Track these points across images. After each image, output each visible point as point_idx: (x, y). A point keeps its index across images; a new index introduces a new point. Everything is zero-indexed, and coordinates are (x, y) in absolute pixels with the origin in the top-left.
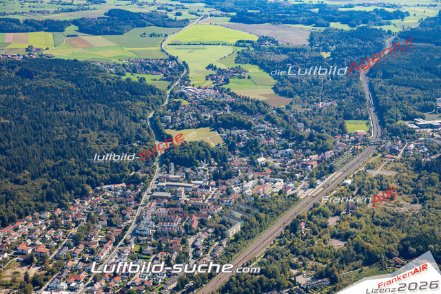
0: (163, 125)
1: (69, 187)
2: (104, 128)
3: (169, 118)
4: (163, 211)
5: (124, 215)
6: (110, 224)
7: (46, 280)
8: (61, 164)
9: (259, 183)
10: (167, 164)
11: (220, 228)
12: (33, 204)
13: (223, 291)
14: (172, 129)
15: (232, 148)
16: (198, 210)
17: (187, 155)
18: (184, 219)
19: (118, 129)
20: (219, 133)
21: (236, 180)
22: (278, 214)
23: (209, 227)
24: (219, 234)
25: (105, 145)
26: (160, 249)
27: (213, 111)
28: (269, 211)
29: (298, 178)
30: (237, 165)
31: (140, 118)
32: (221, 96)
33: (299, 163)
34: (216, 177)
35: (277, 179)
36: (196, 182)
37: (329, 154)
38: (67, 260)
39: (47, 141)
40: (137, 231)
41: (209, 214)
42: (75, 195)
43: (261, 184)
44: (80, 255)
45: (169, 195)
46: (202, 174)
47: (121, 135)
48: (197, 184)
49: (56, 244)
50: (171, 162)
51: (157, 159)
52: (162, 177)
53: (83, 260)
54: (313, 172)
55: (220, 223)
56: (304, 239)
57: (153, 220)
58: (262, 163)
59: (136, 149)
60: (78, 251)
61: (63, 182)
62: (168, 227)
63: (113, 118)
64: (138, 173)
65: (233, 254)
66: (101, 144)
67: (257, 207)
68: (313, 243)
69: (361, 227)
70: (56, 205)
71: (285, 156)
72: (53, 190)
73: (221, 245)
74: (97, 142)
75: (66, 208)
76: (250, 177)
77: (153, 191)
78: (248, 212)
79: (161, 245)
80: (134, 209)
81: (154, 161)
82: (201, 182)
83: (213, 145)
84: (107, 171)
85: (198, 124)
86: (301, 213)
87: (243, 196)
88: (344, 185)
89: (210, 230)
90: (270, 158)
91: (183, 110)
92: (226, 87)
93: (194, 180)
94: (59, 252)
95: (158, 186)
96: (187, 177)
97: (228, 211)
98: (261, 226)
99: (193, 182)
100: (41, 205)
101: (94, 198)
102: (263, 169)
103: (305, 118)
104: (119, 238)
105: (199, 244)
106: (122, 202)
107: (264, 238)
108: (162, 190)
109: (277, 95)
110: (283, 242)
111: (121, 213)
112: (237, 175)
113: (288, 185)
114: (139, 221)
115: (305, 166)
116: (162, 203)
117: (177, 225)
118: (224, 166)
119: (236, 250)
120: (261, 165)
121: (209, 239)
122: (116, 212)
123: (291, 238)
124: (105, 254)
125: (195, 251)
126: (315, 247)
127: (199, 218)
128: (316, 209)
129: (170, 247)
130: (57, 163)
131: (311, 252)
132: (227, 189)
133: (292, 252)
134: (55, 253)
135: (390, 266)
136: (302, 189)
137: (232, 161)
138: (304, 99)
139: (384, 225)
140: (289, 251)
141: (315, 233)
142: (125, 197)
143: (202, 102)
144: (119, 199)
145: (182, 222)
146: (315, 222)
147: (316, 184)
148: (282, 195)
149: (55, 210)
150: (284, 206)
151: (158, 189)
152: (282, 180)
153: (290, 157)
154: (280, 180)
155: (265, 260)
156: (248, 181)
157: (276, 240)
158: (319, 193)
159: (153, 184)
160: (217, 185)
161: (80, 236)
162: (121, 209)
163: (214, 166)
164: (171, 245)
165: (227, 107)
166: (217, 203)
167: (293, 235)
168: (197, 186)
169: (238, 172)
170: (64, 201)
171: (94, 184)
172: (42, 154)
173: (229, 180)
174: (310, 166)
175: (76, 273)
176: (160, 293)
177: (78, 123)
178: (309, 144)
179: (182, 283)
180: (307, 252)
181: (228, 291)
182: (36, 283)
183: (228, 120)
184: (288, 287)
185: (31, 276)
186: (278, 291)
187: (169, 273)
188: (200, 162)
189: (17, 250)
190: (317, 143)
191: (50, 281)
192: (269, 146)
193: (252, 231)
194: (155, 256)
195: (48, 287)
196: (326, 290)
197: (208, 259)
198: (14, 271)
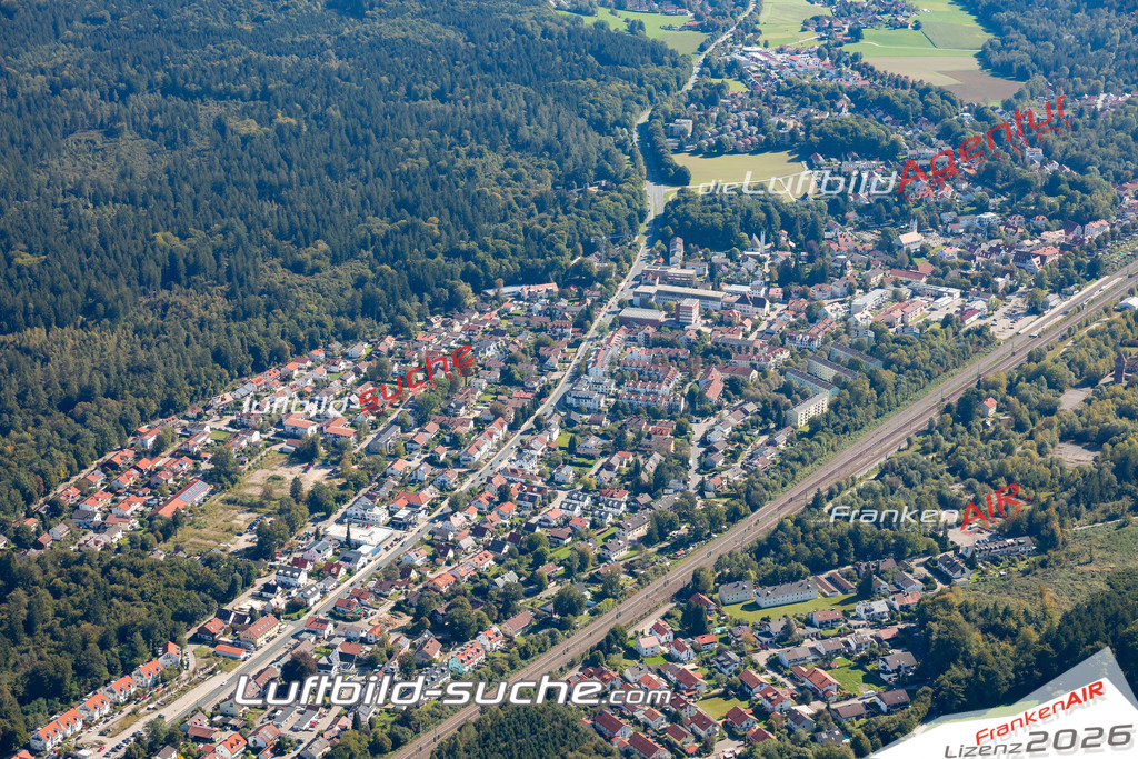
0: (672, 143)
1: (418, 287)
2: (522, 146)
3: (688, 125)
4: (639, 354)
5: (543, 360)
6: (507, 379)
7: (340, 500)
8: (405, 230)
9: (896, 297)
10: (667, 240)
11: (776, 404)
12: (329, 321)
13: (759, 551)
14: (693, 153)
15: (838, 207)
16: (727, 356)
17: (718, 219)
18: (691, 376)
19: (553, 150)
20: (811, 167)
21: (837, 286)
22: (930, 376)
23: (749, 399)
24: (772, 416)
25: (519, 187)
26: (620, 445)
27: (804, 112)
28: (907, 367)
29: (1001, 287)
30: (844, 249)
31: (613, 125)
32: (833, 72)
33: (1011, 249)
34: (786, 276)
35: (943, 289)
36: (734, 288)
37: (1095, 230)
38: (395, 456)
39: (380, 174)
40: (570, 400)
41: (754, 366)
42: (431, 306)
43: (901, 301)
44: (426, 447)
45: (661, 317)
46: (752, 268)
47: (560, 163)
48: (736, 293)
49: (372, 418)
50: (676, 235)
51: (643, 228)
52: (648, 272)
53: (432, 461)
54: (1042, 274)
55: (778, 391)
56: (985, 439)
57: (612, 375)
58: (912, 248)
59: (593, 201)
60: (422, 439)
61: (404, 274)
62: (646, 394)
63: (546, 122)
64: (592, 259)
65: (798, 465)
66: (509, 185)
67: (880, 357)
68: (1008, 450)
70: (385, 327)
71: (977, 231)
72: (378, 290)
73: (772, 443)
74: (499, 180)
75: (408, 337)
76: (874, 281)
77: (621, 305)
78: (854, 366)
79: (623, 436)
80: (570, 346)
81: (634, 232)
82: (745, 289)
83: (789, 197)
84: (514, 252)
85: (760, 143)
86: (991, 377)
87: (847, 328)
88: (1122, 309)
89: (751, 407)
90: (935, 234)
91: (727, 107)
92: (851, 49)
93: (730, 282)
94: (378, 437)
95: (636, 294)
96: (712, 275)
97: (802, 363)
98: (880, 403)
99: (727, 287)
100: (348, 324)
101: (476, 315)
102: (911, 263)
103: (1050, 136)
104: (523, 414)
105: (717, 438)
106: (542, 329)
107: (886, 434)
108: (645, 303)
109: (986, 74)
111: (538, 355)
112: (840, 276)
113: (972, 305)
114: (576, 377)
115: (1023, 258)
116: (640, 336)
117: (669, 390)
118: (810, 251)
119: (807, 456)
120: (908, 252)
121: (745, 428)
122: (524, 351)
123: (954, 435)
124: (484, 448)
125: (706, 453)
126: (1010, 462)
127: (727, 376)
128: (1033, 366)
129: (644, 441)
130: (396, 226)
131: (1000, 472)
132: (809, 309)
133: (952, 471)
134: (370, 438)
136: (1006, 315)
137: (834, 239)
138: (1059, 84)
140: (944, 466)
141: (1019, 427)
142: (552, 317)
143: (778, 86)
144: (536, 321)
145: (684, 383)
146: (1024, 400)
147: (1046, 306)
148: (949, 328)
149: (382, 339)
150: (948, 355)
151: (637, 300)
152: (957, 292)
153: (990, 233)
154: (952, 290)
155: (878, 485)
156: (866, 291)
157: (915, 439)
158: (1050, 328)
159: (624, 290)
160: (786, 297)
161: (429, 403)
162: (538, 345)
163: (784, 249)
164: (649, 437)
165: (844, 102)
166: (777, 341)
167: (960, 427)
168: (735, 298)
169: (844, 267)
170: (403, 319)
171: (480, 283)
172: (363, 203)
173: (818, 286)
174: (1038, 259)
175: (412, 489)
176: (604, 547)
177: (460, 133)
178: (1043, 203)
179: (660, 529)
180: (990, 471)
181: (772, 552)
182: (318, 505)
183: (837, 135)
184: (926, 553)
185: (307, 487)
186: (898, 560)
187: (635, 501)
188: (751, 238)
189: (283, 427)
190: (1067, 200)
191: (351, 502)
192: (937, 204)
193: (855, 415)
194: (605, 460)
195: (345, 515)
196: (1022, 565)
197: (735, 475)
198: (271, 474)
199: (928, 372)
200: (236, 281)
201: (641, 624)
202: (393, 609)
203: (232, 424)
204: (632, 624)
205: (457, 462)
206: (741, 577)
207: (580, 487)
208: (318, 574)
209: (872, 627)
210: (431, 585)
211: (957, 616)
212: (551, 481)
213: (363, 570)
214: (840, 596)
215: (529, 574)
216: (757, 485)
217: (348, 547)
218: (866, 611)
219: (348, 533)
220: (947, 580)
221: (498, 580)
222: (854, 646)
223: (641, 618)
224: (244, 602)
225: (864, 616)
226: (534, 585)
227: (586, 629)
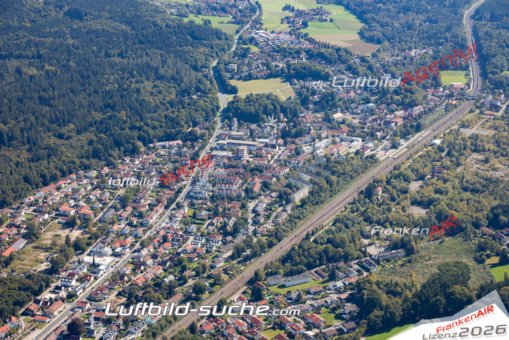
0: (228, 75)
1: (118, 144)
2: (160, 78)
3: (235, 67)
4: (222, 171)
7: (89, 244)
8: (110, 118)
9: (334, 142)
10: (230, 119)
11: (285, 193)
12: (77, 161)
13: (284, 260)
14: (238, 79)
15: (304, 102)
16: (261, 171)
17: (252, 109)
18: (246, 181)
19: (175, 79)
20: (291, 84)
21: (307, 138)
22: (352, 178)
23: (273, 191)
24: (284, 198)
25: (161, 97)
26: (216, 214)
27: (286, 60)
28: (342, 174)
29: (379, 137)
30: (309, 121)
31: (201, 67)
32: (297, 42)
33: (382, 119)
34: (284, 134)
35: (354, 138)
36: (262, 140)
37: (417, 110)
38: (113, 223)
39: (96, 92)
40: (191, 194)
41: (273, 176)
42: (124, 153)
43: (336, 144)
44: (127, 218)
45: (230, 154)
46: (269, 131)
47: (179, 85)
48: (263, 143)
49: (101, 205)
50: (234, 117)
51: (218, 114)
52: (223, 134)
53: (130, 224)
54: (396, 131)
55: (286, 187)
56: (379, 205)
57: (210, 182)
58: (339, 120)
59: (195, 102)
60: (125, 214)
61: (111, 138)
62: (227, 190)
63: (171, 66)
64: (197, 129)
65: (297, 220)
66: (156, 96)
67: (329, 170)
68: (389, 210)
69: (447, 192)
70: (103, 163)
71: (366, 112)
72: (100, 146)
73: (285, 211)
74: (151, 94)
75: (115, 167)
76: (324, 135)
77: (212, 149)
78: (318, 174)
79: (217, 210)
80: (189, 169)
81: (215, 116)
82: (267, 140)
83: (283, 98)
84: (161, 126)
85: (268, 74)
86: (379, 177)
87: (314, 157)
88: (432, 145)
89: (274, 194)
90: (348, 114)
91: (251, 58)
92: (303, 31)
93: (260, 138)
94: (104, 214)
95: (218, 144)
96: (251, 134)
97: (295, 174)
98: (331, 191)
99: (258, 140)
100: (86, 162)
101: (145, 156)
102: (339, 127)
103: (393, 68)
104: (171, 201)
105: (260, 209)
106: (176, 161)
107: (334, 205)
108: (222, 148)
109: (363, 41)
110: (355, 209)
111: (175, 174)
112: (308, 133)
113: (367, 145)
114: (194, 183)
115: (387, 123)
116: (221, 164)
117: (236, 187)
118: (294, 122)
119: (301, 216)
120: (337, 122)
121: (272, 204)
122: (169, 172)
123: (365, 204)
124: (154, 218)
125: (255, 216)
126: (391, 215)
127: (262, 180)
128: (397, 172)
129: (227, 212)
130: (106, 116)
131: (387, 220)
132: (296, 149)
133: (365, 220)
134: (100, 215)
135: (476, 236)
136: (382, 149)
137: (304, 117)
138: (395, 46)
139: (475, 191)
140: (362, 218)
141: (393, 199)
142: (180, 156)
143: (274, 49)
144: (173, 158)
145: (243, 184)
146: (394, 187)
147: (399, 144)
148: (358, 156)
149: (102, 168)
150: (359, 168)
151: (218, 147)
152: (360, 139)
153: (372, 112)
154: (358, 139)
155: (334, 228)
156: (320, 140)
157: (348, 206)
158: (402, 155)
159: (212, 142)
160: (285, 144)
161: (127, 198)
162: (175, 169)
163: (283, 122)
164: (229, 210)
165: (303, 55)
166: (284, 164)
167: (367, 200)
168: (262, 145)
169: (310, 129)
170: (112, 159)
171: (146, 141)
172: (90, 106)
173: (299, 138)
174: (394, 123)
175: (122, 238)
176: (213, 262)
177: (132, 72)
178: (394, 99)
179: (238, 252)
180: (382, 220)
181: (289, 261)
182: (78, 247)
183: (302, 70)
184: (358, 258)
185: (73, 239)
186: (345, 262)
187: (225, 240)
188: (267, 117)
189: (59, 211)
190: (404, 97)
191: (94, 245)
192: (348, 100)
193: (321, 196)
194: (210, 221)
195: (91, 252)
196: (400, 262)
197: (269, 226)
198: (55, 233)
199: (351, 176)
200: (32, 143)
201: (233, 296)
202: (117, 295)
203: (34, 211)
204: (229, 297)
205: (142, 225)
206: (276, 273)
207: (199, 234)
208: (81, 280)
209: (337, 293)
210: (134, 283)
211: (375, 287)
212: (186, 232)
213: (102, 277)
214: (321, 280)
215: (180, 275)
216: (280, 230)
217: (94, 266)
218: (333, 286)
219: (94, 260)
220: (368, 270)
221: (166, 279)
222: (329, 303)
223: (233, 294)
224: (47, 295)
225: (333, 288)
226: (182, 280)
227: (208, 300)
